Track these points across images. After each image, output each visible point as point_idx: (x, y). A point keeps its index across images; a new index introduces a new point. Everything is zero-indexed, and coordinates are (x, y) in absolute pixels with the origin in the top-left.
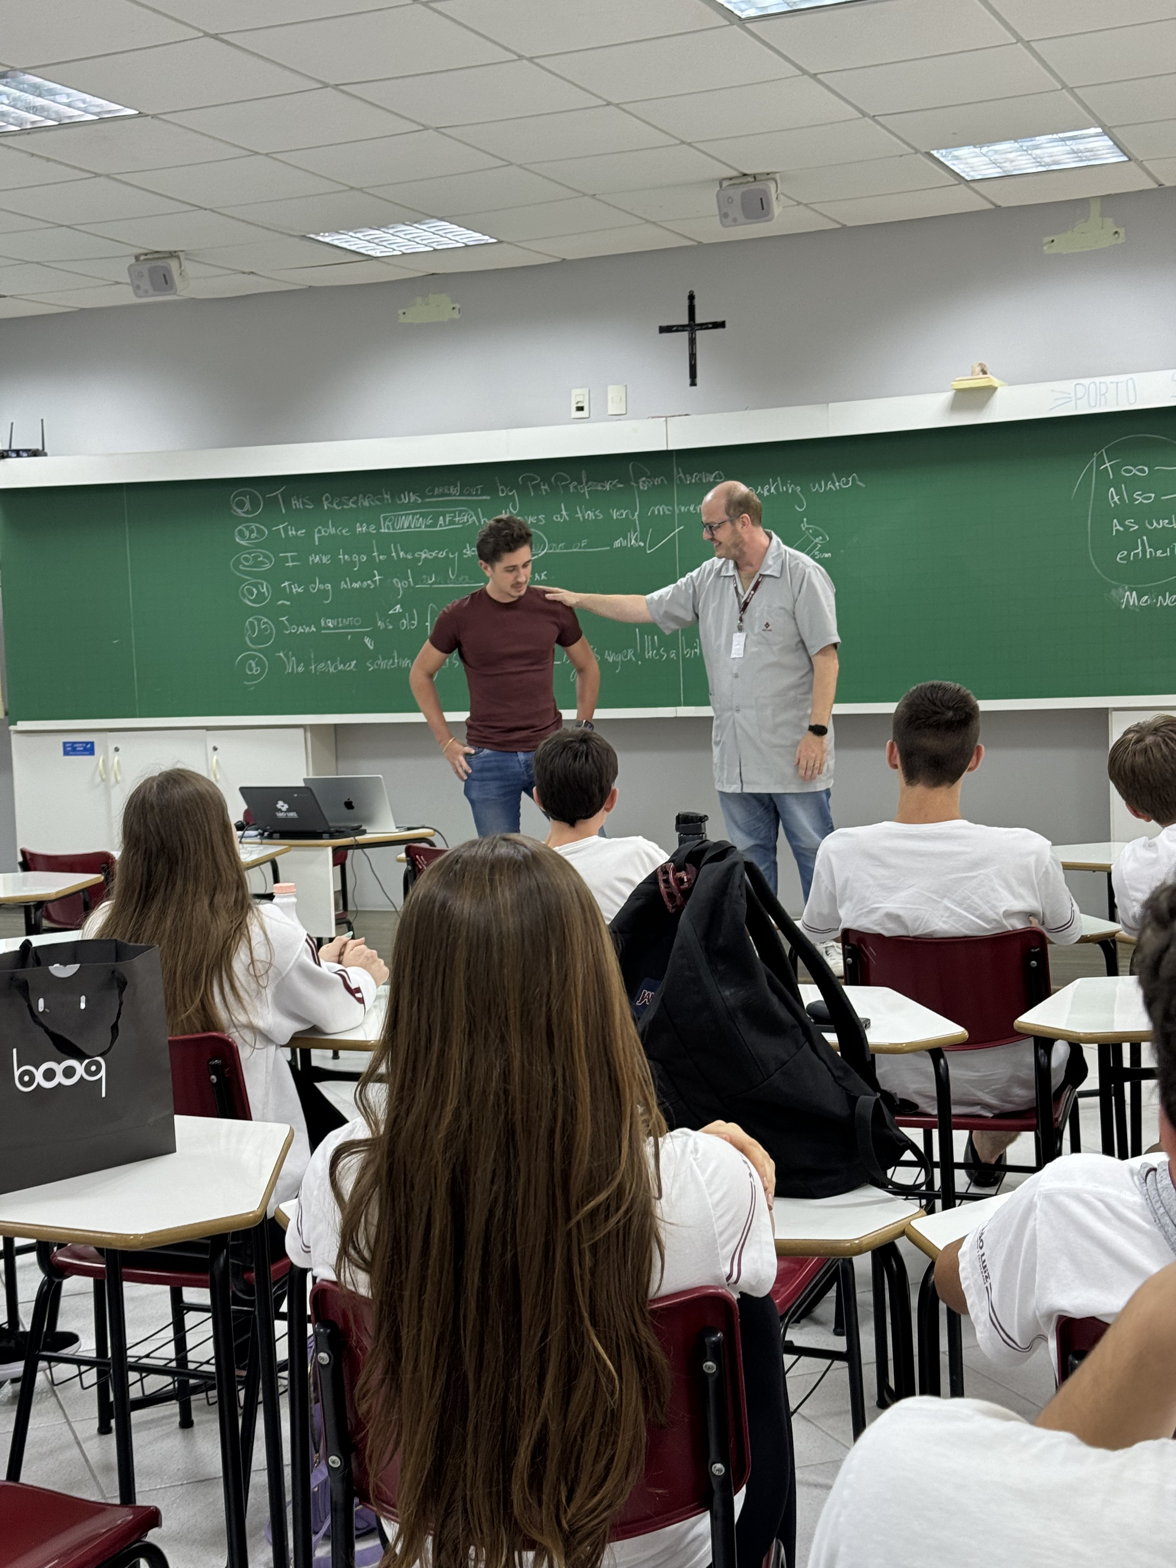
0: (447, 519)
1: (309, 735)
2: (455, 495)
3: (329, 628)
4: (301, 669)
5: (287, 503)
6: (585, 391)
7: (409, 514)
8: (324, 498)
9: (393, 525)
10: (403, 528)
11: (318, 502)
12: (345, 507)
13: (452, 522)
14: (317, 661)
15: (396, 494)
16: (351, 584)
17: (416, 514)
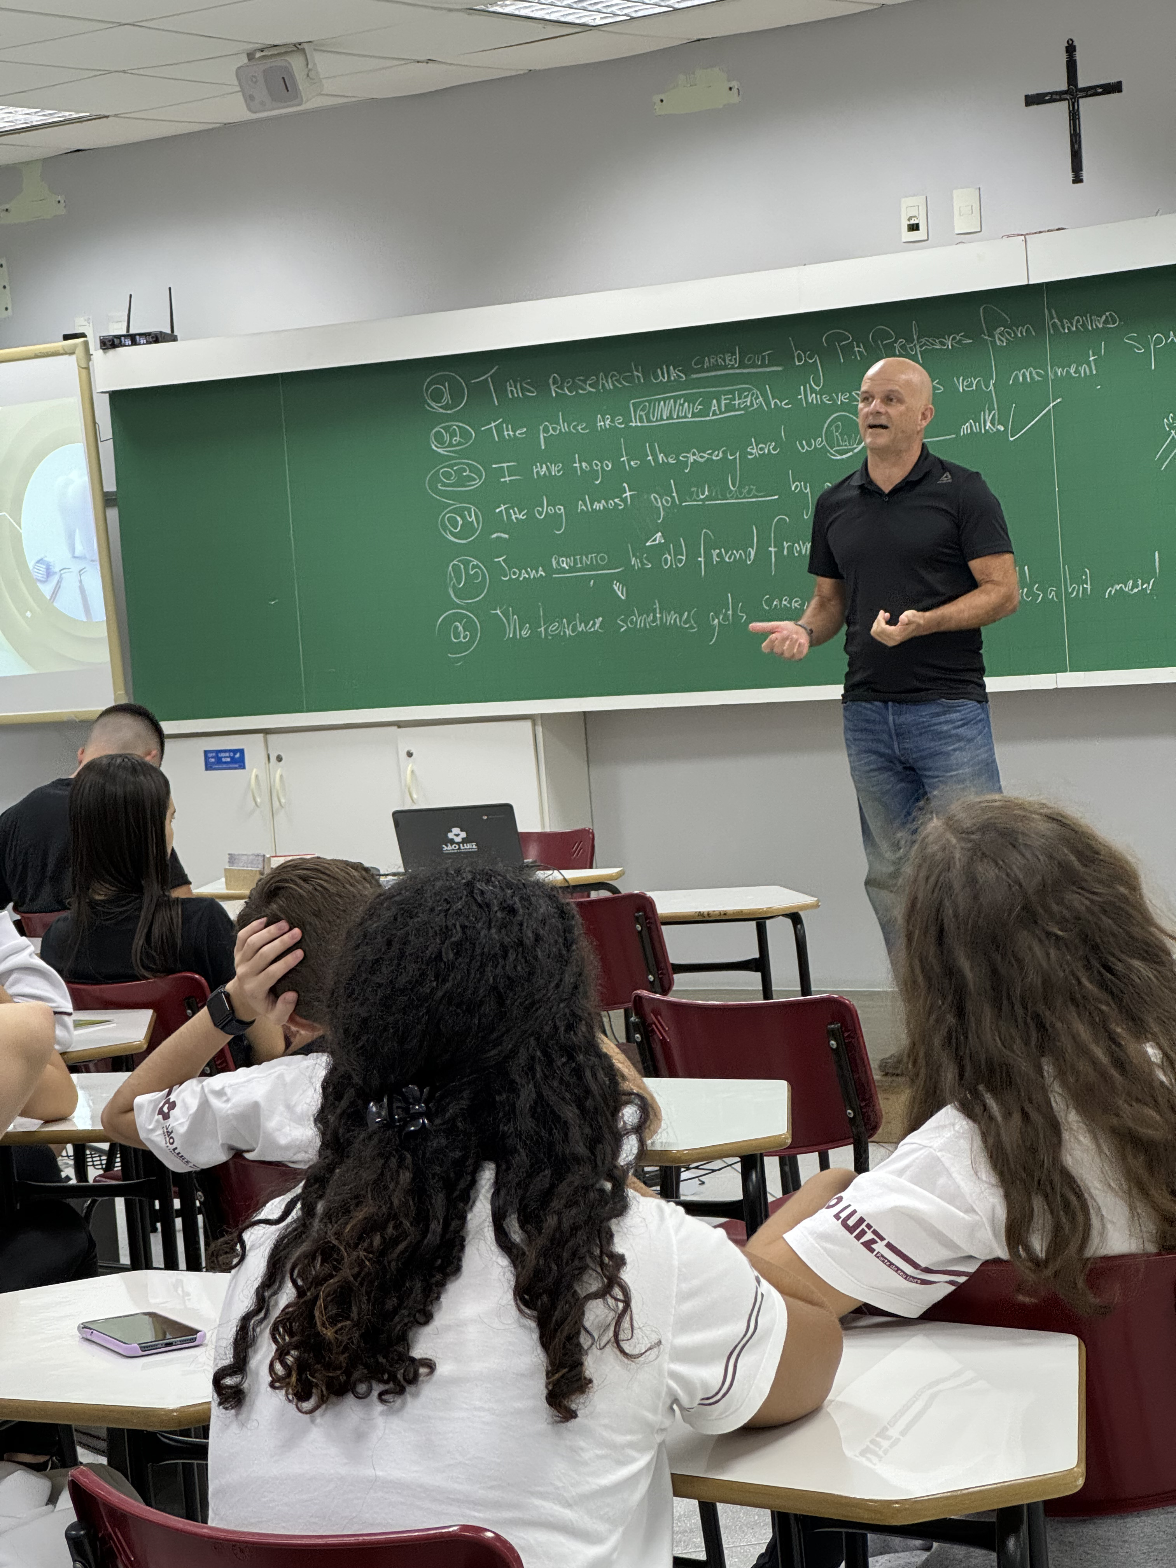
0: (723, 403)
1: (539, 729)
2: (733, 367)
3: (564, 571)
4: (525, 633)
5: (501, 391)
6: (920, 200)
7: (670, 398)
8: (551, 381)
9: (647, 415)
10: (662, 419)
11: (542, 386)
12: (581, 392)
13: (730, 408)
14: (548, 621)
15: (649, 371)
16: (592, 506)
17: (680, 397)
